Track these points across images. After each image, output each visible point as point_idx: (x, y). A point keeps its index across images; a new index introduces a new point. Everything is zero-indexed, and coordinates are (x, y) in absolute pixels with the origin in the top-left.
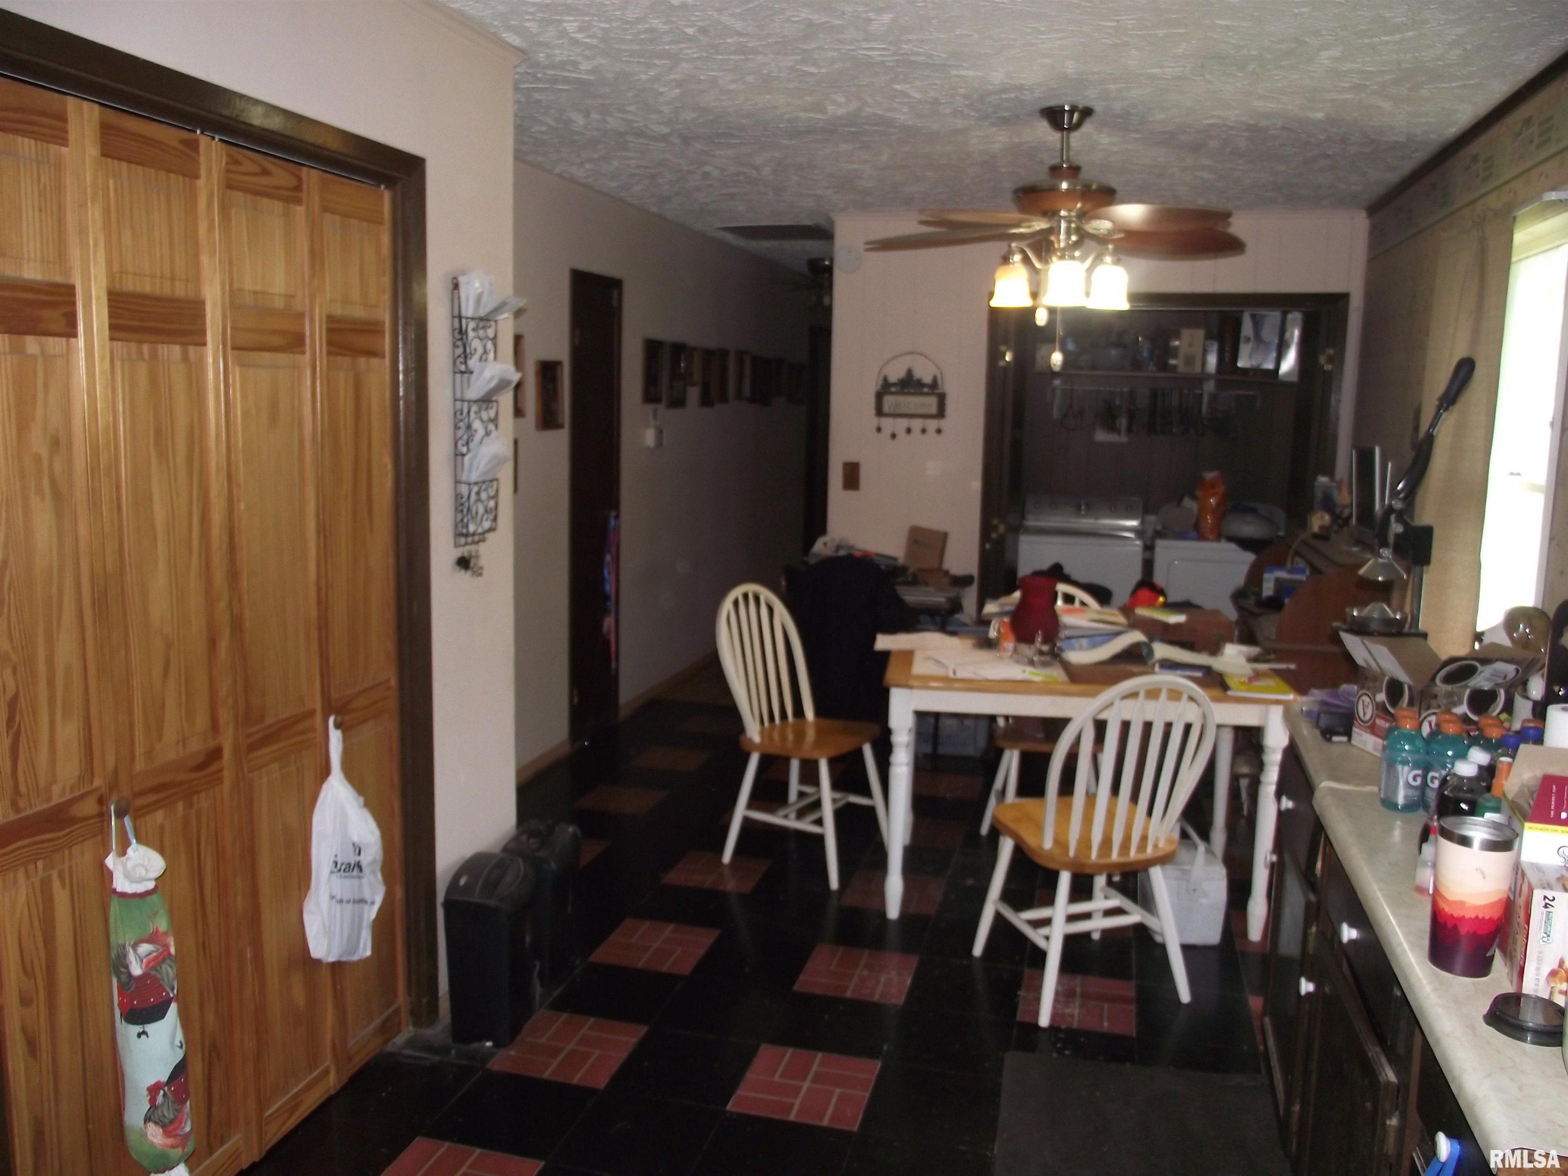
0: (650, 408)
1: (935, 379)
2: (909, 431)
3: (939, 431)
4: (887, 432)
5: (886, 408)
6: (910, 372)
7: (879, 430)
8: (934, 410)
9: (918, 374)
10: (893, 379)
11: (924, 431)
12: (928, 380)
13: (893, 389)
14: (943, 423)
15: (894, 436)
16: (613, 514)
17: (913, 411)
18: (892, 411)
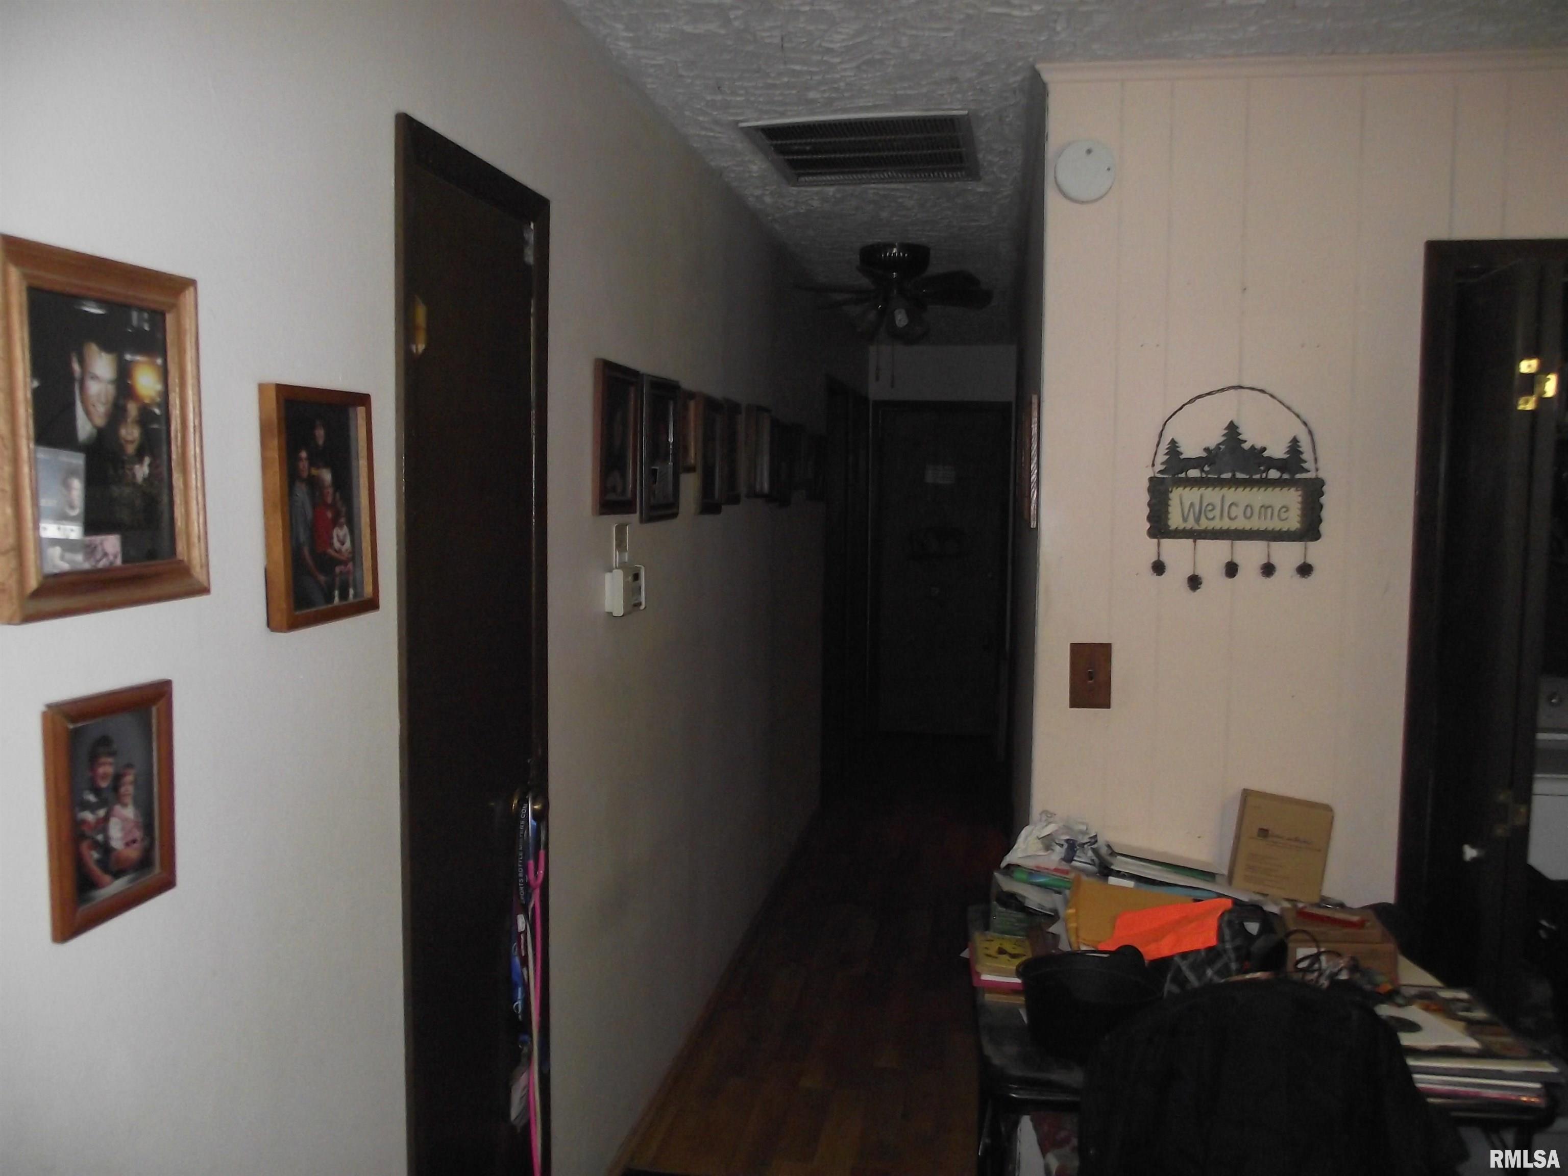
0: (612, 522)
1: (1294, 447)
2: (1231, 569)
3: (1305, 570)
4: (1178, 572)
5: (1175, 520)
6: (1232, 429)
7: (1159, 568)
8: (1293, 522)
9: (1252, 437)
10: (1191, 449)
11: (1268, 570)
12: (1277, 451)
13: (1194, 473)
14: (1315, 552)
15: (1194, 582)
16: (531, 808)
17: (1241, 524)
18: (1191, 524)
